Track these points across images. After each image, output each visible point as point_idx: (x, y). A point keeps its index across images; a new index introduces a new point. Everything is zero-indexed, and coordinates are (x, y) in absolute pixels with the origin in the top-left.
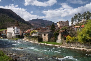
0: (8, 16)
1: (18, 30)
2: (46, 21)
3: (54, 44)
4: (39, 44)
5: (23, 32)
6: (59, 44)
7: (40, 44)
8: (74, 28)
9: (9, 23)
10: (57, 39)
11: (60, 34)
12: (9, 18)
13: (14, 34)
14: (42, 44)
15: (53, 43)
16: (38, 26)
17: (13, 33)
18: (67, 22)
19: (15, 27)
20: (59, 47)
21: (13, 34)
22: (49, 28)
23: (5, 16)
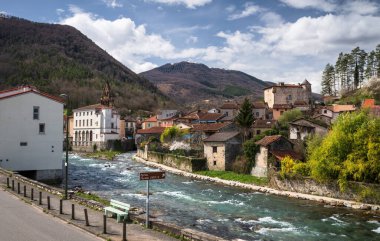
0: (63, 55)
1: (113, 120)
2: (223, 71)
3: (244, 181)
4: (195, 178)
5: (129, 124)
6: (258, 182)
7: (200, 179)
8: (329, 114)
9: (67, 85)
10: (252, 163)
11: (263, 150)
12: (66, 63)
13: (99, 136)
14: (206, 177)
15: (241, 176)
16: (184, 92)
17: (97, 132)
18: (304, 87)
19: (104, 111)
20: (258, 191)
21: (94, 136)
22: (230, 112)
23: (50, 56)
